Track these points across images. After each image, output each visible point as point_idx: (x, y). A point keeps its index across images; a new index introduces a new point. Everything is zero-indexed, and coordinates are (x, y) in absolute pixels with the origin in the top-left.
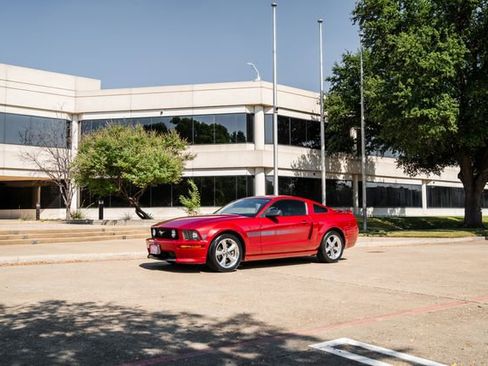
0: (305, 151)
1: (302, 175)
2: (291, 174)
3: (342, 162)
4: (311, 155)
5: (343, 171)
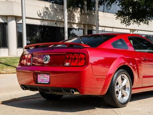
0: (48, 4)
1: (46, 23)
2: (38, 23)
3: (76, 14)
4: (53, 7)
5: (77, 21)
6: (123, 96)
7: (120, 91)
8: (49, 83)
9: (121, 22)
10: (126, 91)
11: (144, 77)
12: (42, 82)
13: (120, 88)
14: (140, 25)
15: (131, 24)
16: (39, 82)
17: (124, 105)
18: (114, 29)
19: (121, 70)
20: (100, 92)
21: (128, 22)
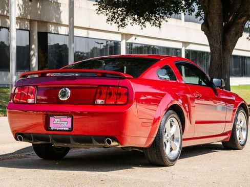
6: (171, 149)
7: (167, 141)
8: (71, 130)
9: (108, 20)
10: (175, 142)
11: (197, 122)
12: (57, 129)
13: (168, 137)
14: (145, 26)
15: (129, 24)
16: (52, 129)
17: (173, 163)
18: (90, 31)
19: (171, 111)
20: (144, 143)
21: (121, 21)
